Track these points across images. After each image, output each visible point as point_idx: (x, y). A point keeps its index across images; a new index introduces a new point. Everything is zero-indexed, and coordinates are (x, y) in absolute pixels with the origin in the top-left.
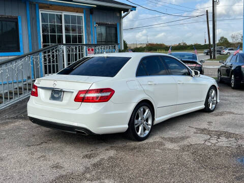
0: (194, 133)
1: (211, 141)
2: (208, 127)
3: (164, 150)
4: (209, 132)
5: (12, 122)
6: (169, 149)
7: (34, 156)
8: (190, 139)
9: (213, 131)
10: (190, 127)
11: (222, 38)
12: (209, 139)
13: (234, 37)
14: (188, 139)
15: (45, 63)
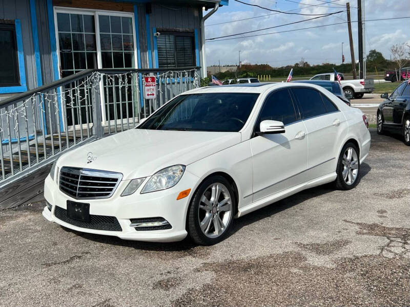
0: (358, 233)
1: (393, 249)
2: (381, 220)
3: (305, 268)
4: (385, 232)
5: (11, 218)
6: (315, 268)
7: (61, 286)
8: (352, 245)
9: (392, 229)
10: (345, 221)
11: (373, 53)
12: (388, 245)
13: (396, 51)
14: (347, 246)
15: (67, 106)
